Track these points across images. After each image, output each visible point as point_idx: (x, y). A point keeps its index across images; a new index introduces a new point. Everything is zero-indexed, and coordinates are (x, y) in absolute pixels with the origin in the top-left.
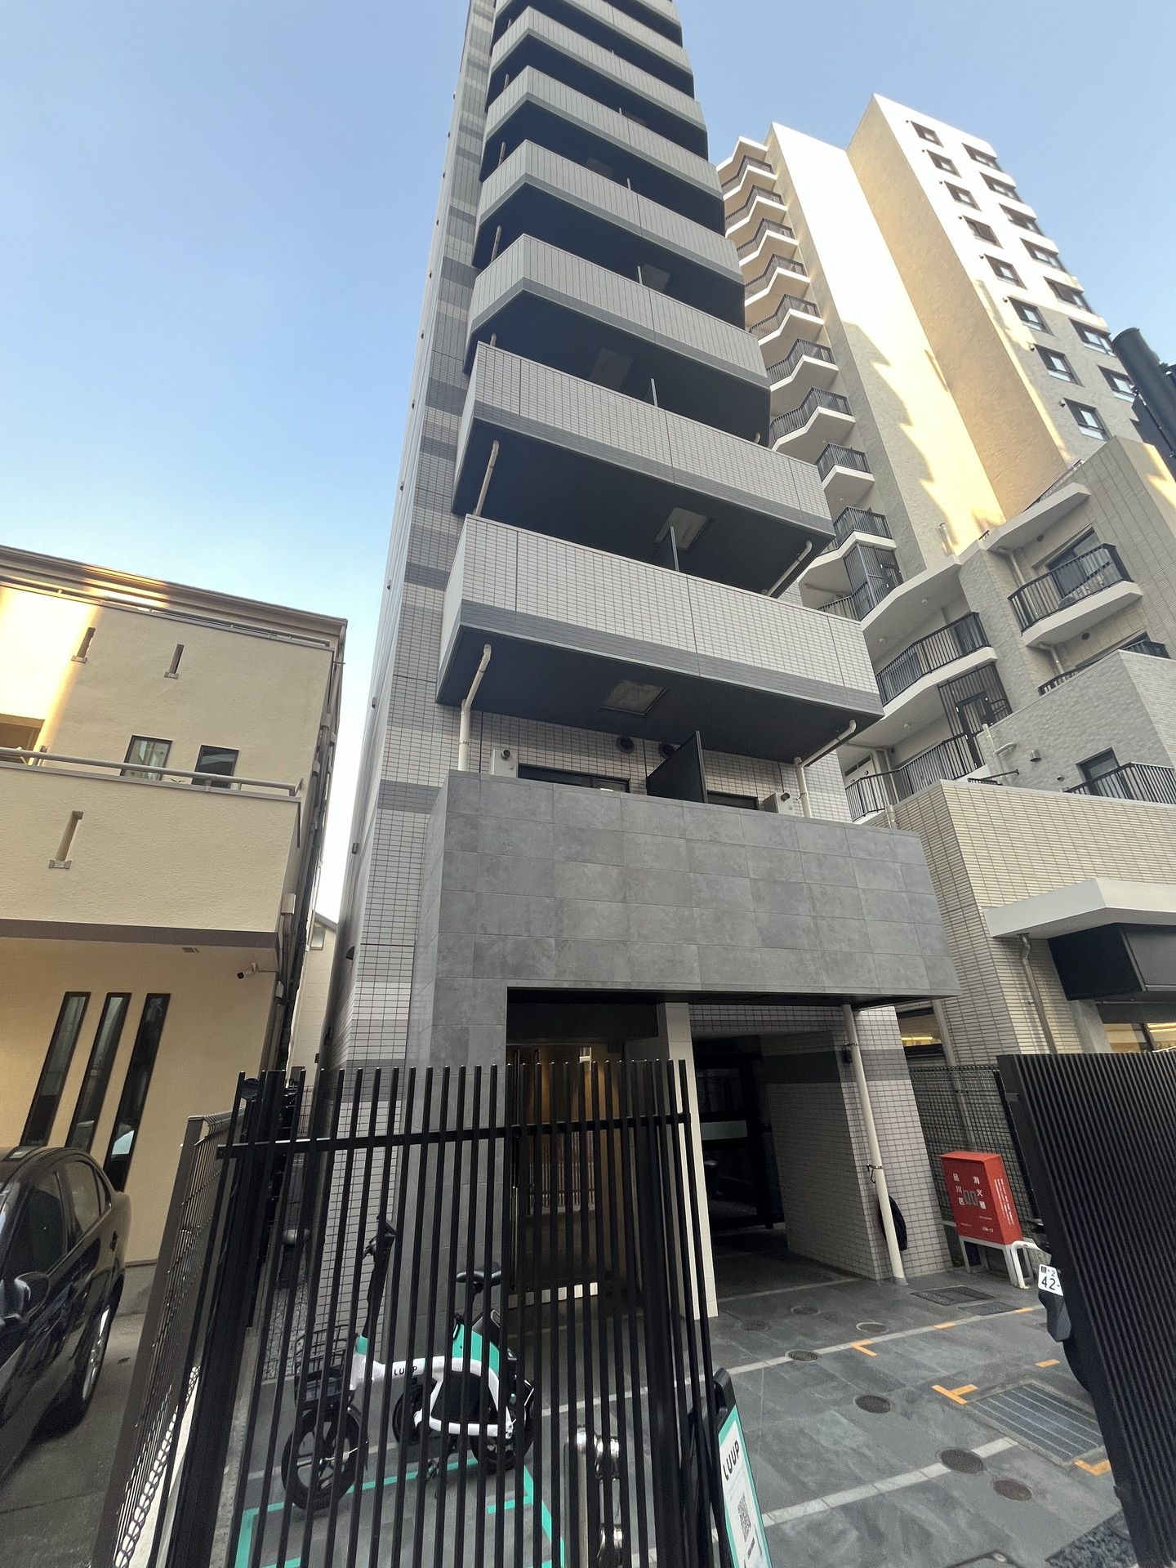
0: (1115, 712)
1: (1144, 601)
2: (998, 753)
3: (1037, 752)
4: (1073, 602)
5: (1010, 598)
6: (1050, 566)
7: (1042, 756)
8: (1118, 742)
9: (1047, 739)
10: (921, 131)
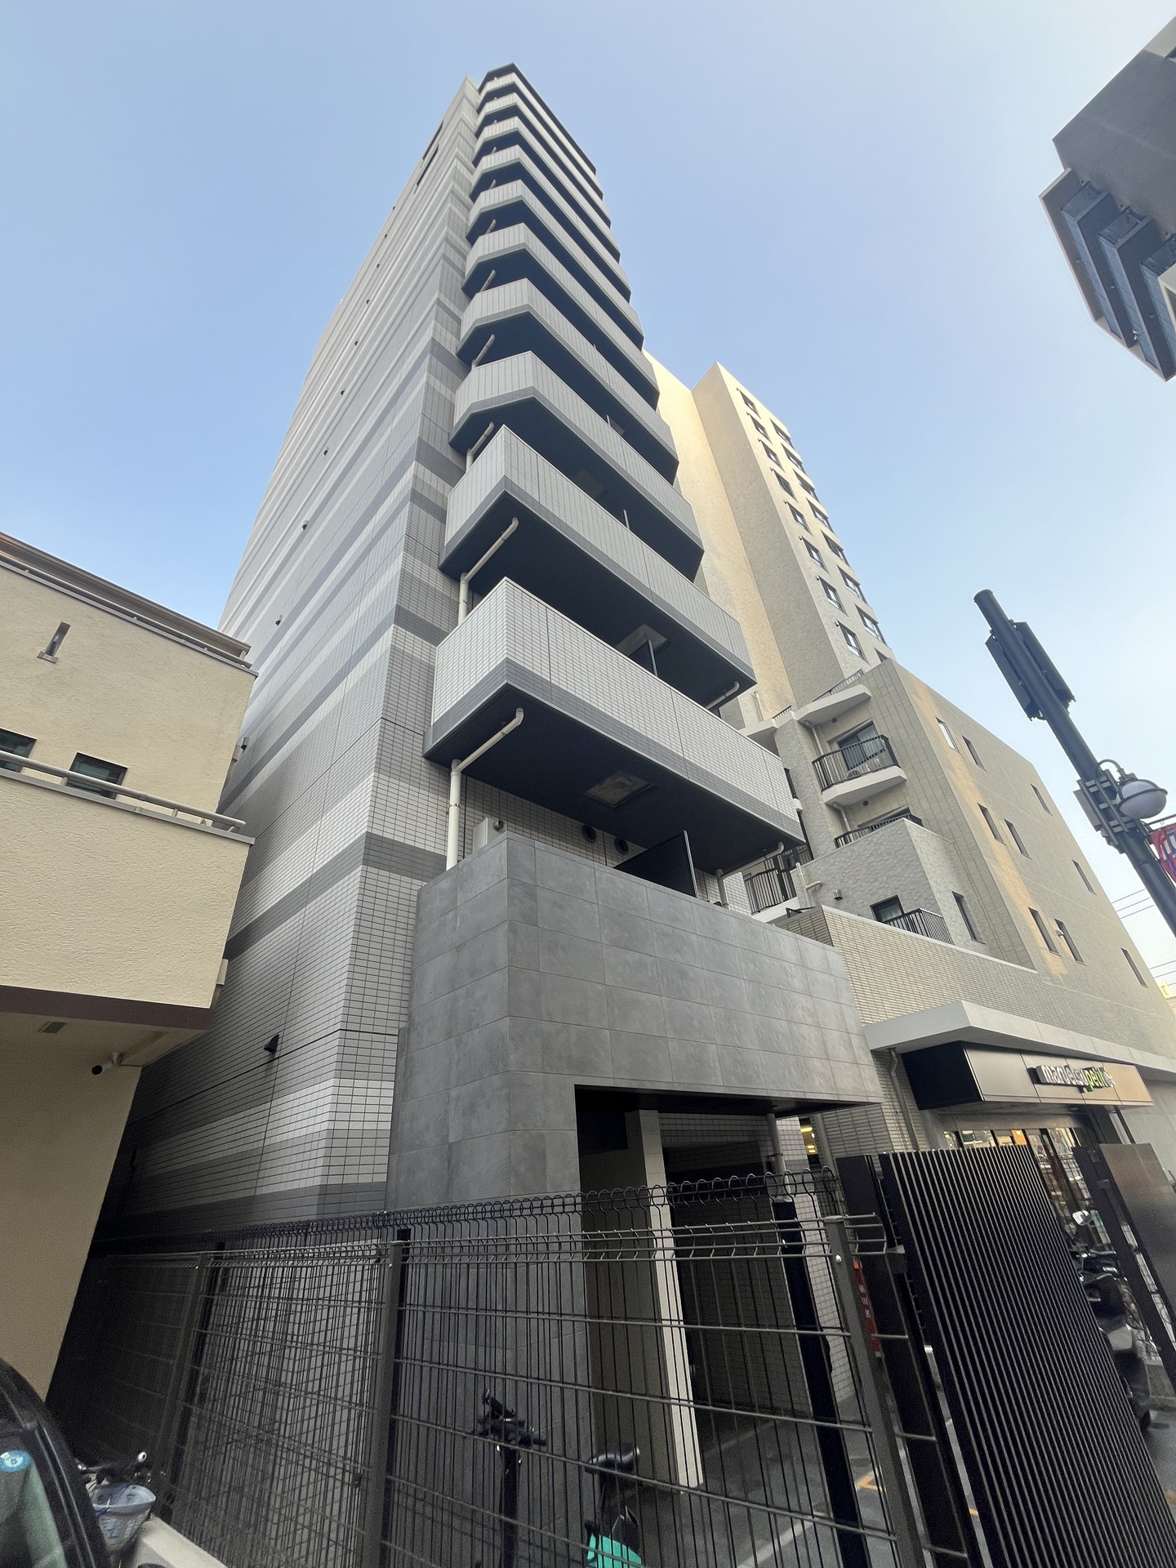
0: (900, 866)
1: (908, 783)
2: (807, 889)
3: (839, 891)
4: (857, 775)
5: (813, 763)
6: (841, 744)
7: (843, 896)
8: (902, 891)
9: (847, 882)
10: (747, 401)
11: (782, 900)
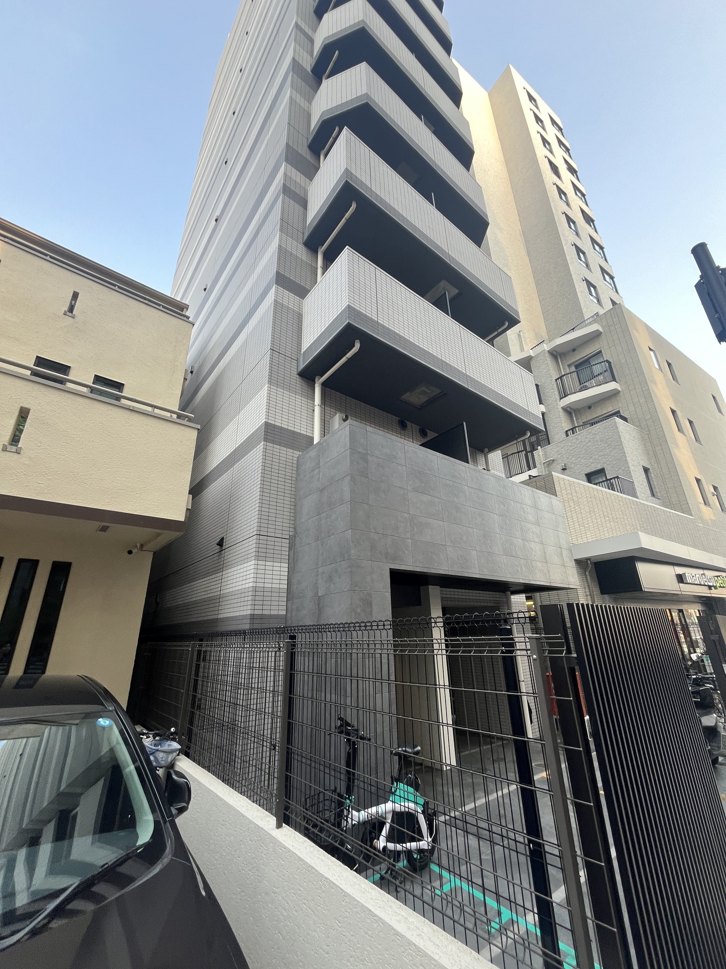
0: (609, 449)
1: (621, 394)
2: (544, 463)
3: (565, 465)
4: (586, 388)
5: (556, 380)
6: (576, 367)
7: (567, 468)
8: (608, 465)
9: (571, 459)
10: (531, 98)
11: (526, 470)
